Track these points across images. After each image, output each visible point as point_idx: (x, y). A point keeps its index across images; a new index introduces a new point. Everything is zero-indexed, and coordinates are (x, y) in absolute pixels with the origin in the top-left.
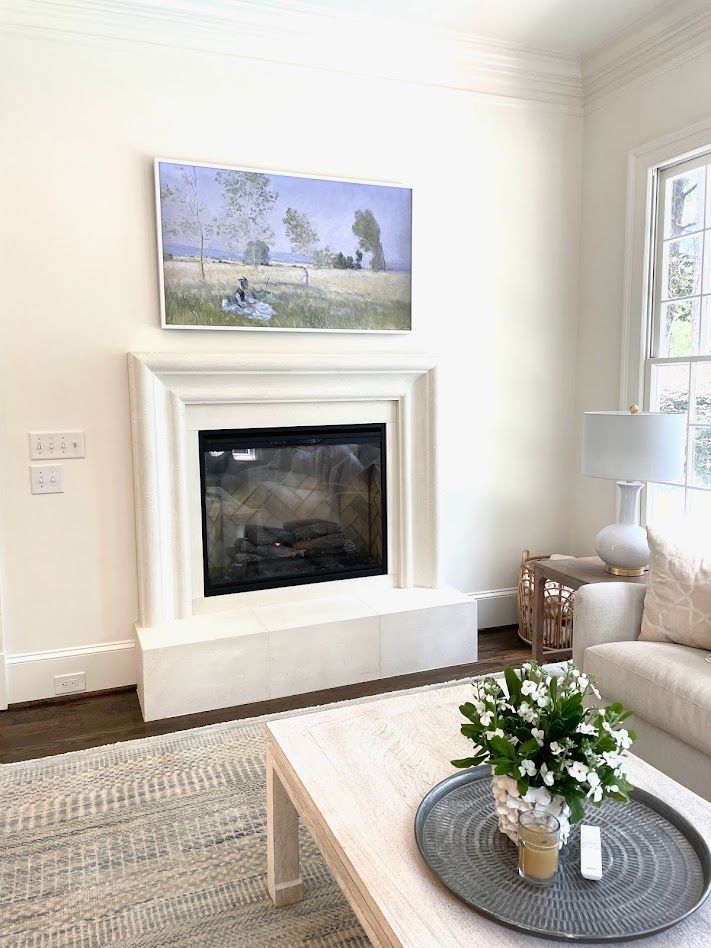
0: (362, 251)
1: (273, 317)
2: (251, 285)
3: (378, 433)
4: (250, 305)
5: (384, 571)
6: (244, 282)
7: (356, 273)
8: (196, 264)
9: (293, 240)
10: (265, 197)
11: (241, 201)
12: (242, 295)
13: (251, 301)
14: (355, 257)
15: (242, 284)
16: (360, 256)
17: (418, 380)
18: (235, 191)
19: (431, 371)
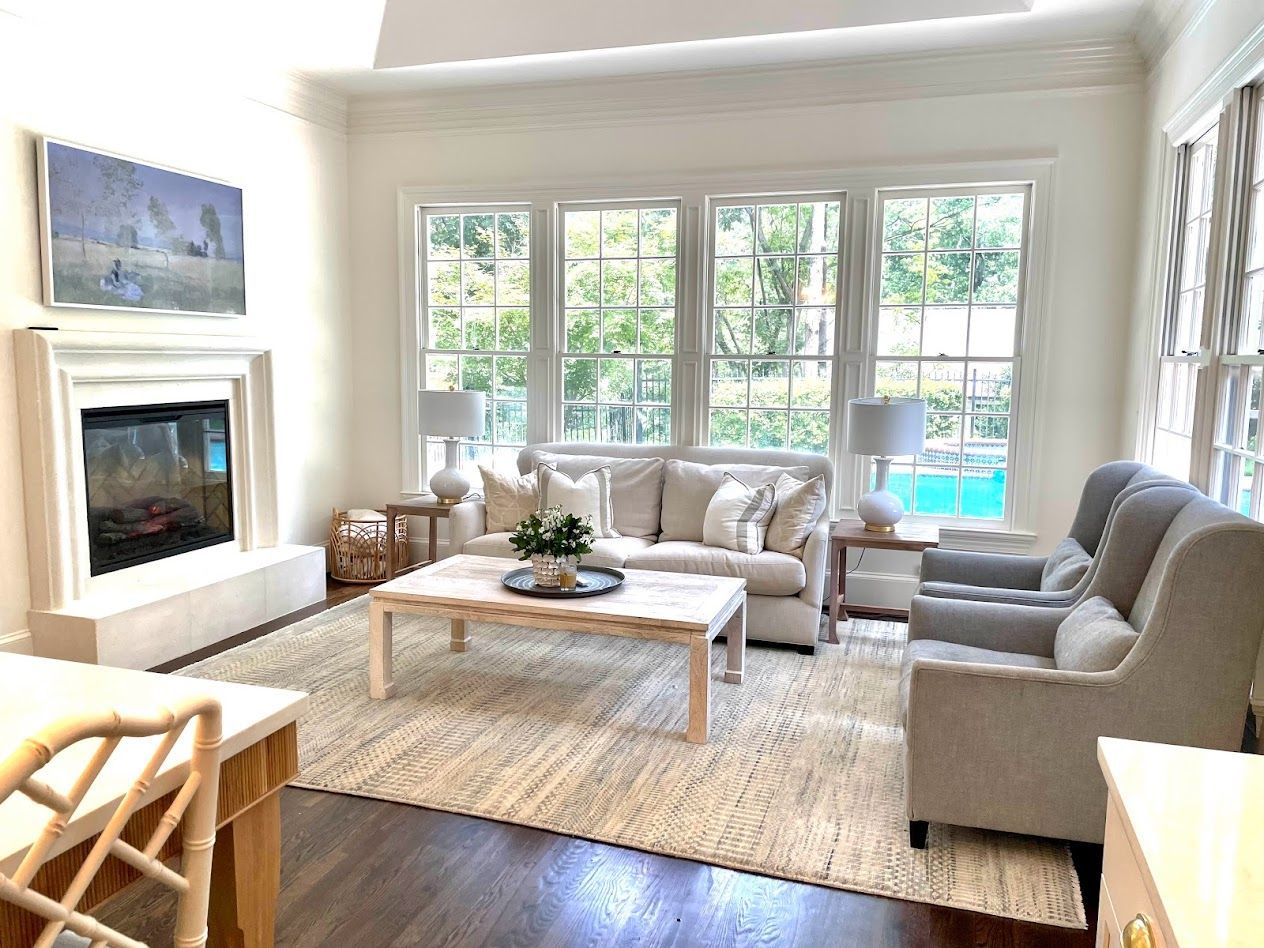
0: (208, 241)
1: (142, 298)
2: (123, 268)
3: (223, 409)
4: (123, 286)
5: (231, 538)
6: (118, 263)
7: (204, 260)
8: (77, 243)
9: (157, 227)
10: (134, 184)
11: (114, 186)
12: (117, 275)
13: (125, 282)
14: (203, 246)
15: (117, 265)
16: (206, 245)
17: (253, 361)
18: (109, 176)
19: (267, 353)
